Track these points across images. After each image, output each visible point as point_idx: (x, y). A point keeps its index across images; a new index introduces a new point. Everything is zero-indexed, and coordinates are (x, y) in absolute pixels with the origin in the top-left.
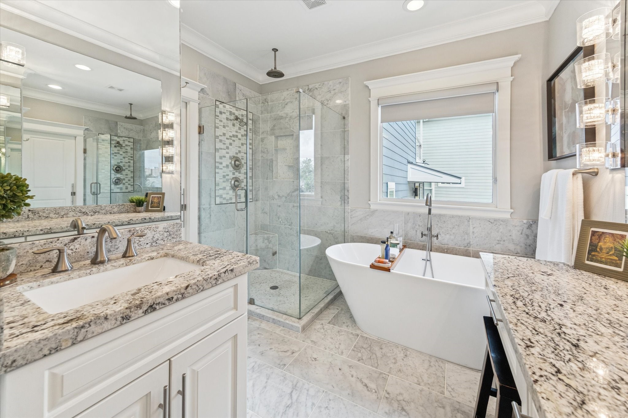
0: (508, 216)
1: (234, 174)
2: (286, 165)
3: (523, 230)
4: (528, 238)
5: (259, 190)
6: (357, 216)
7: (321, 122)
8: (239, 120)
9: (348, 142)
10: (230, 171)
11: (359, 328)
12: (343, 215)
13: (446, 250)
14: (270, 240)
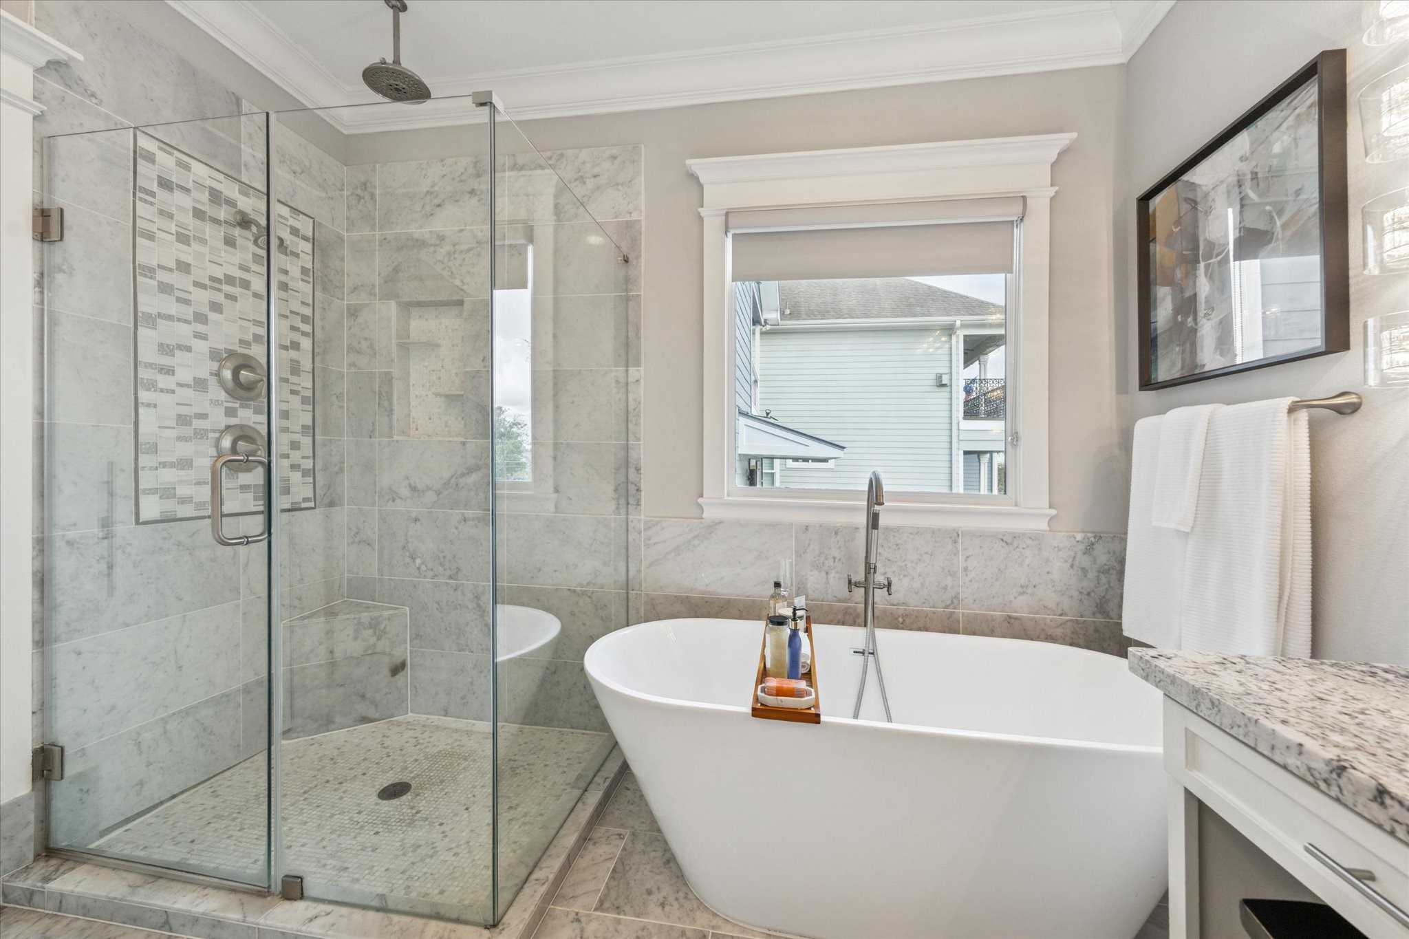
0: (1042, 525)
1: (231, 412)
2: (438, 395)
3: (1075, 557)
4: (1086, 576)
5: (342, 469)
6: (665, 541)
7: (555, 267)
8: (254, 228)
9: (638, 329)
10: (216, 403)
11: (702, 906)
12: (624, 539)
13: (901, 620)
14: (382, 627)
